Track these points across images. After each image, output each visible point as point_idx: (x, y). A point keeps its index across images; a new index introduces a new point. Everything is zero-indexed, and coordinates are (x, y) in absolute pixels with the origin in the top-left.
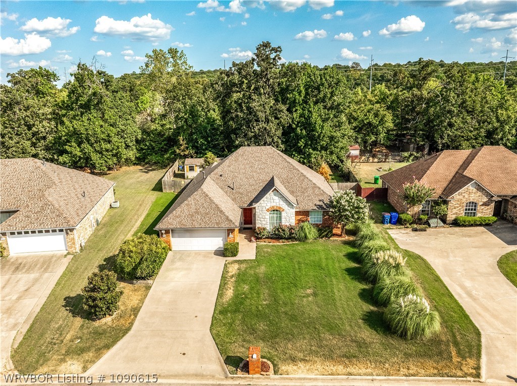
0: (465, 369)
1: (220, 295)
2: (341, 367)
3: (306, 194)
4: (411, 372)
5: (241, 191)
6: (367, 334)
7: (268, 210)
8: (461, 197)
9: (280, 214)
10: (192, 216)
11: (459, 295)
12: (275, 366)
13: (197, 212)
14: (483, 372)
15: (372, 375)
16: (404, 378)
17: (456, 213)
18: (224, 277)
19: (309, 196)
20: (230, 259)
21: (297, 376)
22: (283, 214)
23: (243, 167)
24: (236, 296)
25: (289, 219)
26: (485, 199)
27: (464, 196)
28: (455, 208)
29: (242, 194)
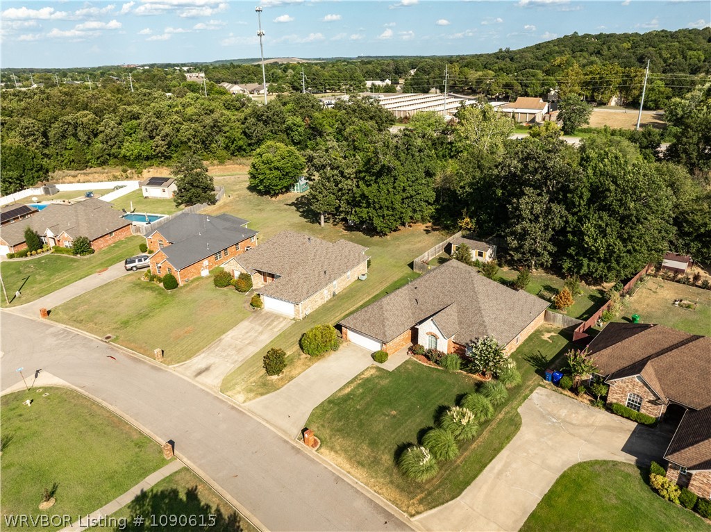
0: (410, 508)
2: (349, 466)
3: (470, 329)
4: (380, 491)
5: (423, 307)
6: (387, 459)
8: (624, 385)
9: (436, 339)
10: (364, 321)
12: (321, 446)
13: (368, 320)
14: (418, 517)
15: (359, 479)
16: (373, 492)
17: (618, 399)
19: (471, 332)
20: (377, 364)
21: (324, 458)
22: (439, 341)
23: (436, 285)
24: (348, 394)
25: (444, 346)
26: (652, 398)
27: (627, 386)
28: (616, 393)
29: (422, 310)
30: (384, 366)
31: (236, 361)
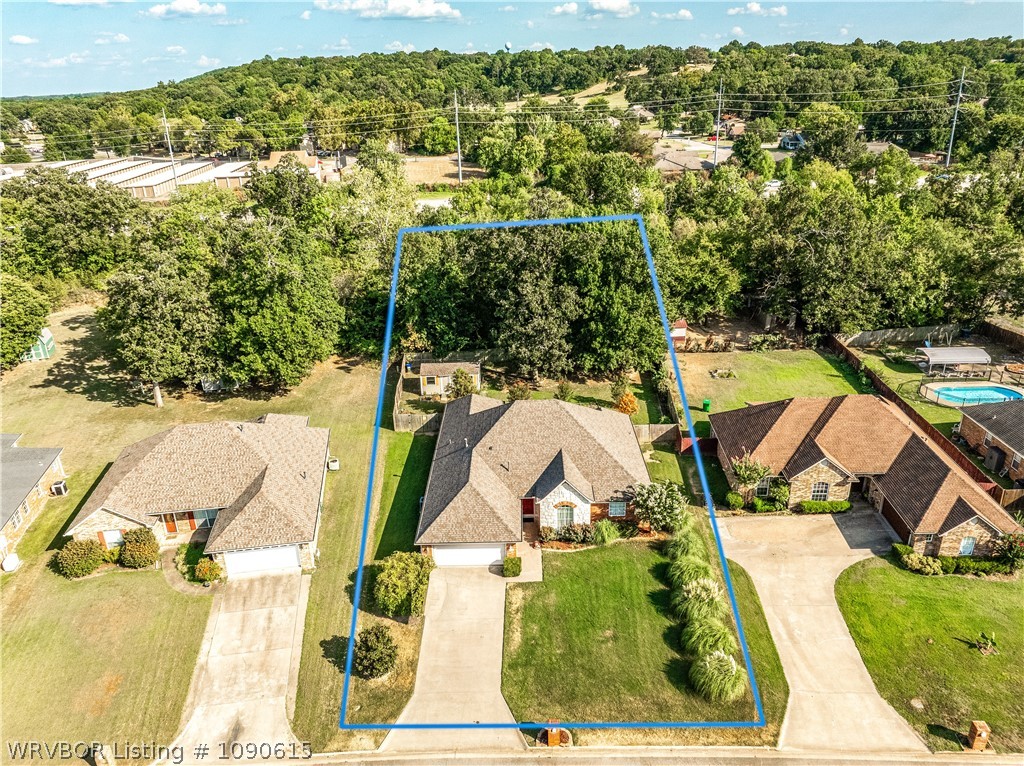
0: (763, 736)
1: (506, 641)
2: (641, 736)
3: (605, 478)
4: (710, 740)
5: (519, 472)
6: (671, 694)
7: (556, 506)
8: (808, 477)
9: (572, 510)
10: (462, 525)
11: (778, 635)
12: (574, 735)
13: (467, 520)
14: (781, 739)
15: (671, 744)
16: (703, 747)
17: (801, 496)
18: (506, 612)
19: (608, 481)
20: (512, 580)
21: (596, 747)
22: (576, 511)
23: (519, 434)
24: (526, 641)
25: (583, 515)
26: (840, 479)
27: (812, 476)
28: (799, 490)
29: (520, 477)
30: (523, 578)
31: (280, 688)
